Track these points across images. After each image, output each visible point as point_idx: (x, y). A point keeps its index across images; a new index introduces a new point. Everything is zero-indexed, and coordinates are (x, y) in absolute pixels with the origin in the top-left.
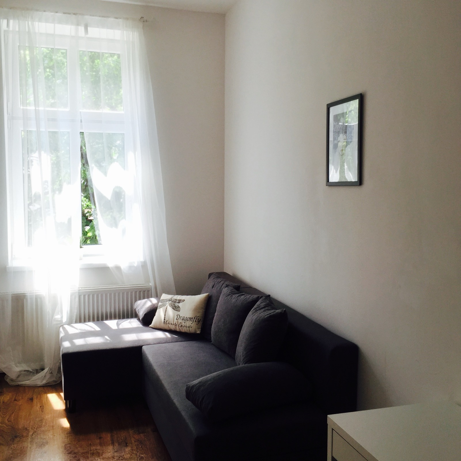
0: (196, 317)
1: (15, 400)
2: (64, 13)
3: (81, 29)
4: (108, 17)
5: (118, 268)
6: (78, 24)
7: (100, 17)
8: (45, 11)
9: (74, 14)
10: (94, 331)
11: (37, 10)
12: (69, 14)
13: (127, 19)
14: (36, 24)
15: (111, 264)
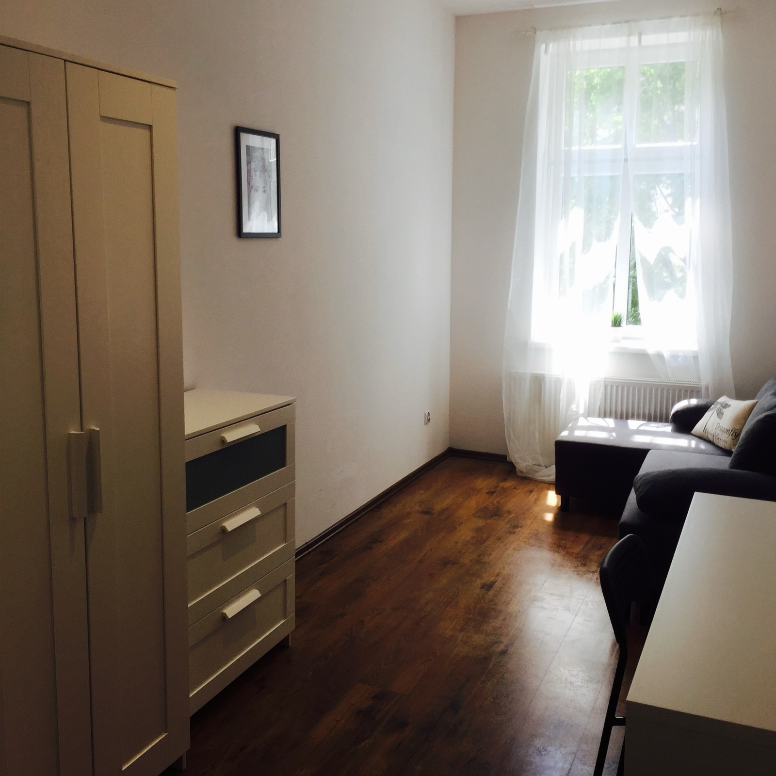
0: (733, 430)
1: (515, 488)
2: (614, 23)
3: (634, 40)
4: (670, 17)
5: (660, 356)
6: (630, 35)
7: (659, 19)
8: (589, 26)
9: (626, 22)
10: (606, 427)
11: (581, 26)
12: (619, 22)
13: (697, 15)
14: (578, 43)
15: (651, 350)
